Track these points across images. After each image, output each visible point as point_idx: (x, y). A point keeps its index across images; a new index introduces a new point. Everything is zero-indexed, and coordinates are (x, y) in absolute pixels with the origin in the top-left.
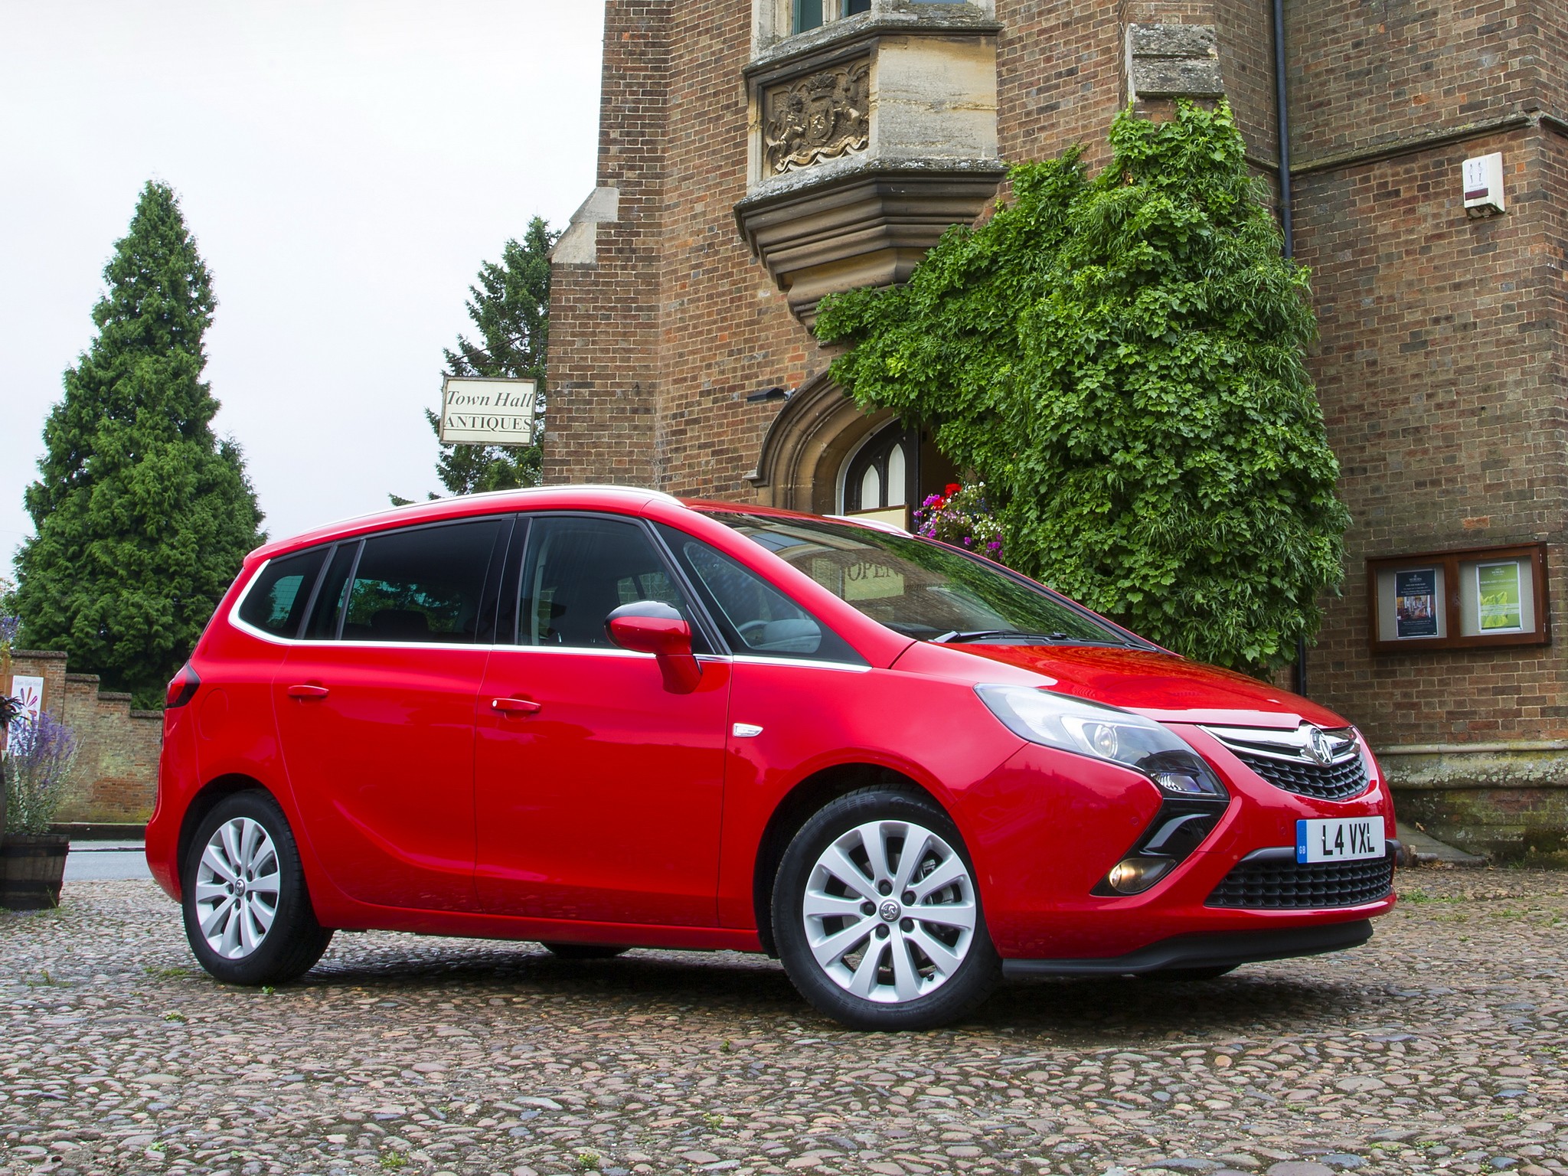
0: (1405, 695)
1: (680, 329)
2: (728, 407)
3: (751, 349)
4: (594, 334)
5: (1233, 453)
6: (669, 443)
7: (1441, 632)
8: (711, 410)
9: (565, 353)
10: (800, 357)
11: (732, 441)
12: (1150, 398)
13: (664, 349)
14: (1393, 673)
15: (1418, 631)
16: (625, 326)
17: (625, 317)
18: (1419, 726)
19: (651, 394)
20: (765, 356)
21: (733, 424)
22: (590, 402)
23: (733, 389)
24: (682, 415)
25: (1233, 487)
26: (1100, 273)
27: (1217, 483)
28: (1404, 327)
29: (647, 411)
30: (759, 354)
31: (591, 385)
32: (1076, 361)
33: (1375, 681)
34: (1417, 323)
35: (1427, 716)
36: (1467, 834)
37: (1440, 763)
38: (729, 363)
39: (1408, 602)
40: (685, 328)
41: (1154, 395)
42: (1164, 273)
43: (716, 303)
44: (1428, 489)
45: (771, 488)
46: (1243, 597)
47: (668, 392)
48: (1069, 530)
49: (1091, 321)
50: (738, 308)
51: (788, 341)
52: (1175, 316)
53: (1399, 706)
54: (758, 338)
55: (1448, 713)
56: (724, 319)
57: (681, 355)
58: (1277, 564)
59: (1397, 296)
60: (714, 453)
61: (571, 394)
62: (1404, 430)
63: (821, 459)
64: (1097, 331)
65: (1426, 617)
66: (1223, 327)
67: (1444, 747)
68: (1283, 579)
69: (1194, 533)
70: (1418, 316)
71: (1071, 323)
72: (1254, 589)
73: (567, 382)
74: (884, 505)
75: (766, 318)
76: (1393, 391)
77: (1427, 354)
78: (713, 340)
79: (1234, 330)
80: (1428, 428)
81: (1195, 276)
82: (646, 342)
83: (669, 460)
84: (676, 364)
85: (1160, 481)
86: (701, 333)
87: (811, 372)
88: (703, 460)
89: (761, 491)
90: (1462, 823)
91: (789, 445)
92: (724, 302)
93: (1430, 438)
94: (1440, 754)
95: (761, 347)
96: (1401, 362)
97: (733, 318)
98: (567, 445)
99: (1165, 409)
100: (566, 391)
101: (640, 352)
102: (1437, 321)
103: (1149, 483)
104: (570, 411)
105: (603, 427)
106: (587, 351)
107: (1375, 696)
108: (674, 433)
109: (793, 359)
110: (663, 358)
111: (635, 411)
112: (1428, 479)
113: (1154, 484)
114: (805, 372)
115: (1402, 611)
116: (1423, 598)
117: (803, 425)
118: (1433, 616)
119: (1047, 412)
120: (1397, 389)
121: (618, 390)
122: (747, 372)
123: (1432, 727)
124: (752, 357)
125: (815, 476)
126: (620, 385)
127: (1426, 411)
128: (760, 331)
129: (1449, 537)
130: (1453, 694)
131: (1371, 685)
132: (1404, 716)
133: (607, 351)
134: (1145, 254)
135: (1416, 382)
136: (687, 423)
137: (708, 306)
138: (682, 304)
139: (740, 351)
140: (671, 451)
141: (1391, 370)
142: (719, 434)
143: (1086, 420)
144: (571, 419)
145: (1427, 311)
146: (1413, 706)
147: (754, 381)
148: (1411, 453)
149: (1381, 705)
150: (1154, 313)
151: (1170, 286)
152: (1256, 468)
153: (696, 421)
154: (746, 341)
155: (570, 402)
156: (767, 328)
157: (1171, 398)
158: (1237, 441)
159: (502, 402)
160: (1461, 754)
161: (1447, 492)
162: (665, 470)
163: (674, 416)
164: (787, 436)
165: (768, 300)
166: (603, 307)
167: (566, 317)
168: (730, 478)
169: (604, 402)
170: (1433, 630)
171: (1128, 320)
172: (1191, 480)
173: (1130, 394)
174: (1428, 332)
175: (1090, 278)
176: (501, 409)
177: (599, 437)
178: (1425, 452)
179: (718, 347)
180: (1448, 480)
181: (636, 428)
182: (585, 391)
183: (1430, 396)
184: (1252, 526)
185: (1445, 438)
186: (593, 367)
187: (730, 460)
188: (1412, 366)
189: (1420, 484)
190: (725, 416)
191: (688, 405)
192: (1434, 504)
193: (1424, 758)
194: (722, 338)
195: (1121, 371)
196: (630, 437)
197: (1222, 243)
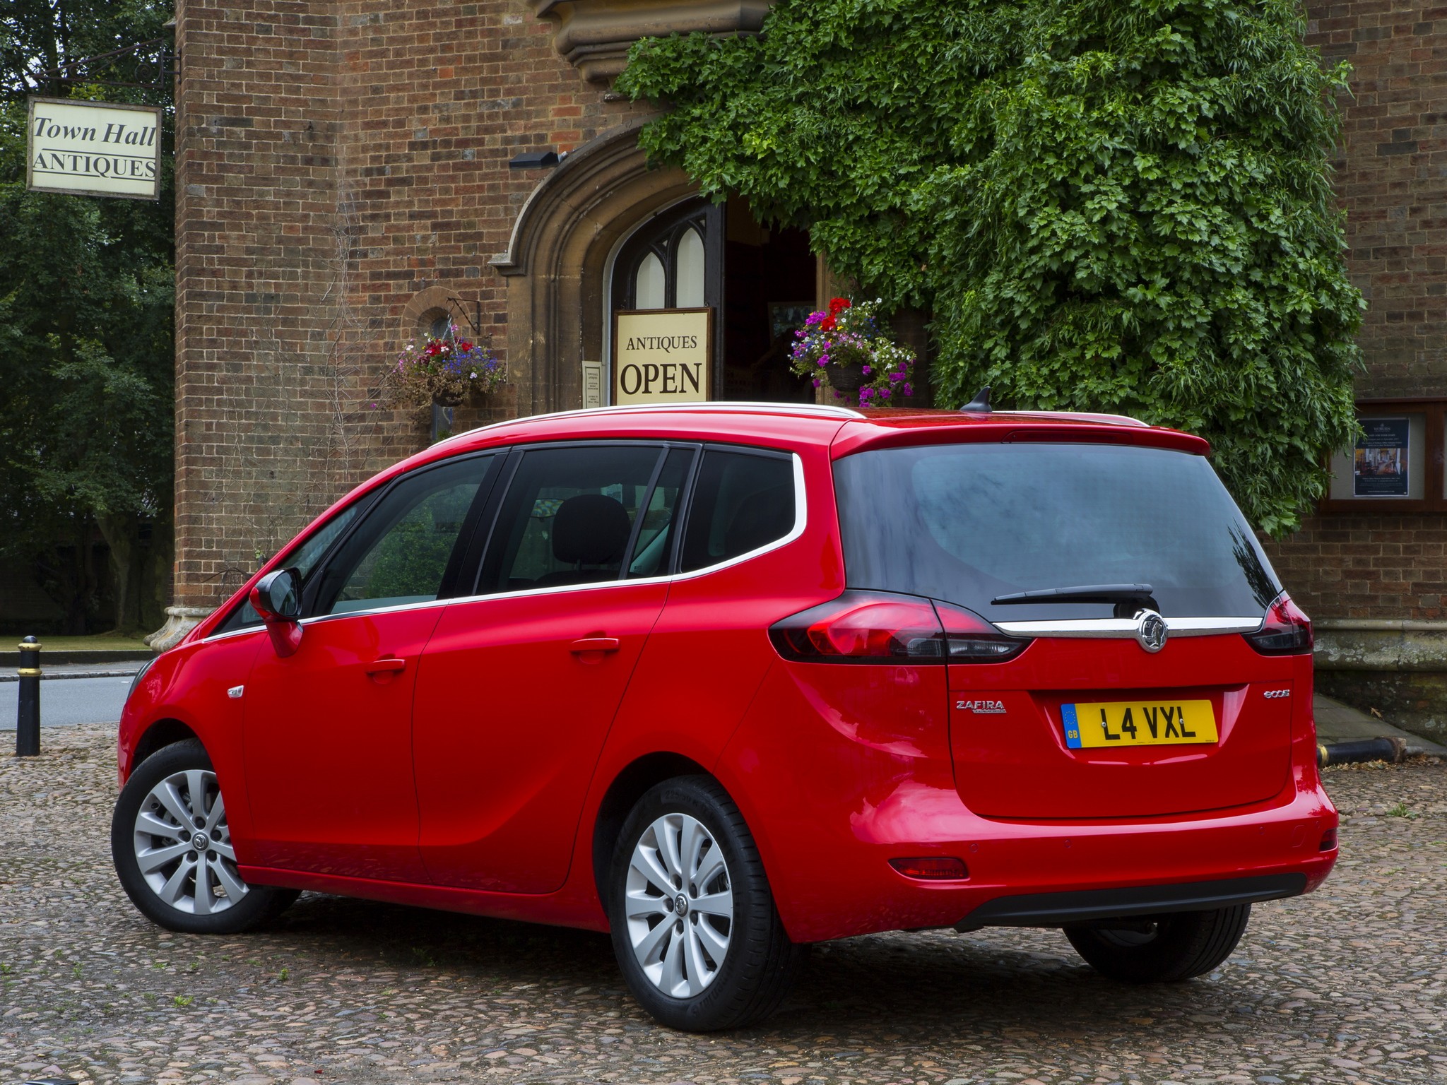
0: (1359, 562)
1: (372, 54)
2: (457, 167)
3: (493, 93)
4: (248, 52)
5: (1259, 290)
6: (360, 207)
7: (1413, 491)
8: (429, 168)
9: (211, 76)
10: (573, 111)
11: (464, 213)
12: (1181, 223)
13: (346, 78)
14: (1344, 536)
15: (1381, 489)
16: (291, 43)
17: (291, 31)
18: (1376, 598)
19: (329, 138)
20: (516, 105)
21: (466, 190)
22: (247, 146)
23: (464, 143)
24: (381, 171)
25: (1264, 331)
26: (1107, 62)
27: (1250, 328)
28: (1386, 123)
29: (325, 162)
30: (506, 102)
31: (246, 123)
32: (1083, 173)
33: (1320, 544)
34: (1404, 119)
35: (1387, 588)
36: (1438, 723)
37: (1402, 641)
38: (458, 108)
39: (1370, 455)
40: (383, 54)
41: (1185, 221)
42: (1185, 66)
43: (433, 25)
44: (1405, 323)
45: (529, 279)
46: (1264, 460)
47: (356, 138)
48: (1064, 376)
49: (1099, 124)
50: (470, 35)
51: (553, 88)
52: (1202, 121)
53: (1349, 574)
54: (504, 80)
55: (1415, 585)
56: (446, 48)
57: (376, 90)
58: (1300, 422)
59: (1380, 83)
60: (435, 227)
61: (220, 133)
62: (1376, 251)
63: (593, 243)
64: (1111, 136)
65: (1394, 474)
66: (1245, 133)
67: (1408, 624)
68: (1302, 439)
69: (1220, 387)
70: (1407, 110)
71: (1073, 124)
72: (1275, 451)
73: (214, 116)
74: (671, 305)
75: (516, 54)
76: (1365, 201)
77: (1415, 159)
78: (429, 74)
79: (1259, 137)
80: (1410, 249)
81: (1218, 70)
82: (321, 68)
83: (361, 230)
84: (368, 102)
85: (1185, 324)
86: (409, 63)
87: (590, 134)
88: (419, 234)
89: (513, 281)
90: (1431, 711)
91: (555, 225)
92: (447, 24)
93: (1412, 262)
94: (1403, 632)
95: (509, 92)
96: (1378, 167)
97: (461, 47)
98: (219, 203)
99: (1197, 238)
100: (214, 129)
101: (312, 80)
102: (1432, 119)
103: (1171, 326)
104: (220, 156)
105: (267, 180)
106: (240, 75)
107: (1320, 562)
108: (368, 195)
109: (560, 112)
110: (345, 92)
111: (309, 161)
112: (1406, 311)
113: (1179, 327)
114: (581, 131)
115: (1362, 465)
116: (1391, 451)
117: (575, 200)
118: (1404, 474)
119: (1046, 234)
120: (1371, 200)
121: (285, 132)
122: (487, 123)
123: (1393, 600)
124: (495, 104)
125: (584, 265)
126: (287, 125)
127: (1408, 229)
128: (506, 69)
129: (1428, 381)
130: (1423, 564)
131: (1314, 549)
132: (1356, 586)
133: (267, 77)
134: (1170, 42)
135: (1397, 192)
136: (390, 182)
137: (419, 27)
138: (376, 19)
139: (474, 94)
140: (365, 218)
141: (1364, 176)
142: (444, 202)
143: (1097, 247)
144: (223, 168)
145: (1419, 106)
146: (1369, 575)
147: (499, 136)
148: (1385, 279)
149: (1326, 573)
150: (1181, 117)
151: (1194, 83)
152: (1288, 310)
153: (404, 182)
154: (484, 81)
155: (220, 144)
156: (520, 67)
157: (1202, 224)
158: (1266, 277)
159: (113, 137)
160: (1430, 633)
161: (1430, 328)
162: (355, 242)
163: (368, 172)
164: (553, 213)
165: (519, 29)
166: (259, 16)
167: (209, 26)
168: (464, 261)
169: (267, 147)
170: (1403, 489)
171: (1145, 124)
172: (1220, 324)
173: (1149, 215)
174: (1417, 132)
175: (1094, 68)
176: (111, 147)
177: (261, 194)
178: (1404, 278)
179: (436, 86)
180: (1432, 314)
181: (311, 184)
182: (240, 131)
183: (1414, 211)
184: (1278, 375)
185: (1432, 263)
186: (249, 99)
187: (464, 237)
188: (1393, 172)
189: (1393, 317)
190: (453, 179)
191: (389, 159)
192: (1411, 341)
193: (1380, 635)
194: (444, 73)
195: (1138, 189)
196: (304, 196)
197: (1248, 28)
